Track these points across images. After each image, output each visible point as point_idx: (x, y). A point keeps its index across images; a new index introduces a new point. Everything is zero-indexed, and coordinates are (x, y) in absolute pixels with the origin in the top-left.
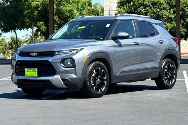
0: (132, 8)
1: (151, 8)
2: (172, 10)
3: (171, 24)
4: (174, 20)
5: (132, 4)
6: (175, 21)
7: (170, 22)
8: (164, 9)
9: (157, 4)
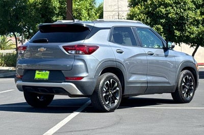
0: (149, 8)
1: (173, 8)
2: (198, 11)
3: (198, 27)
4: (201, 22)
5: (149, 2)
6: (202, 24)
7: (196, 25)
8: (189, 9)
9: (180, 3)
